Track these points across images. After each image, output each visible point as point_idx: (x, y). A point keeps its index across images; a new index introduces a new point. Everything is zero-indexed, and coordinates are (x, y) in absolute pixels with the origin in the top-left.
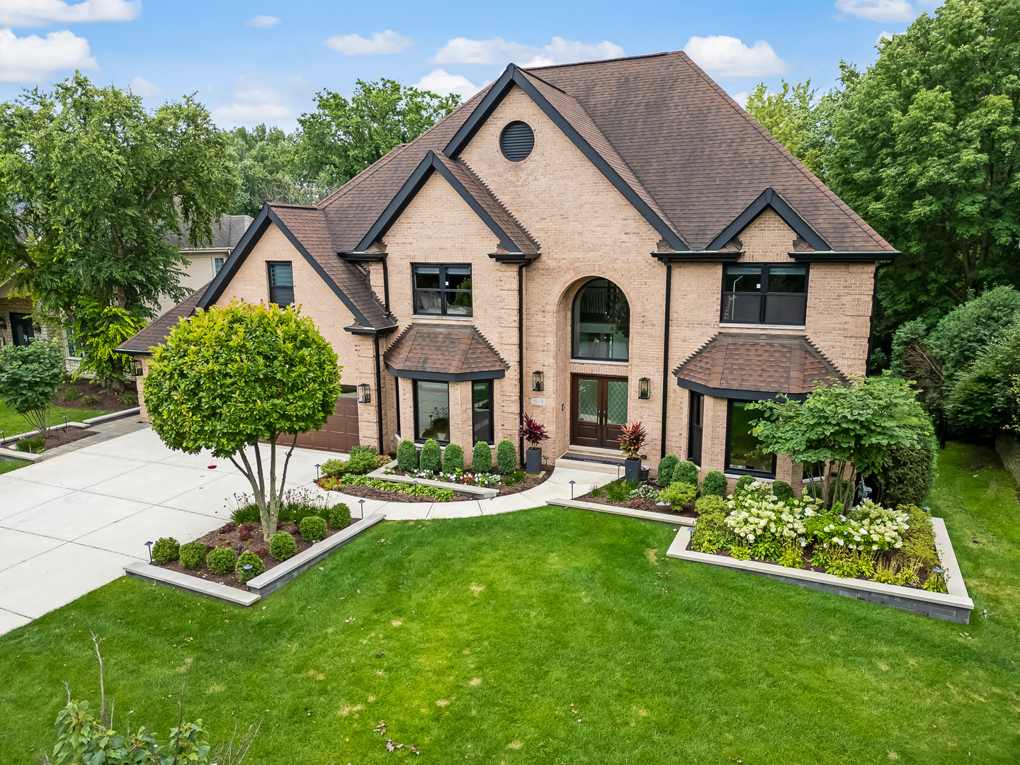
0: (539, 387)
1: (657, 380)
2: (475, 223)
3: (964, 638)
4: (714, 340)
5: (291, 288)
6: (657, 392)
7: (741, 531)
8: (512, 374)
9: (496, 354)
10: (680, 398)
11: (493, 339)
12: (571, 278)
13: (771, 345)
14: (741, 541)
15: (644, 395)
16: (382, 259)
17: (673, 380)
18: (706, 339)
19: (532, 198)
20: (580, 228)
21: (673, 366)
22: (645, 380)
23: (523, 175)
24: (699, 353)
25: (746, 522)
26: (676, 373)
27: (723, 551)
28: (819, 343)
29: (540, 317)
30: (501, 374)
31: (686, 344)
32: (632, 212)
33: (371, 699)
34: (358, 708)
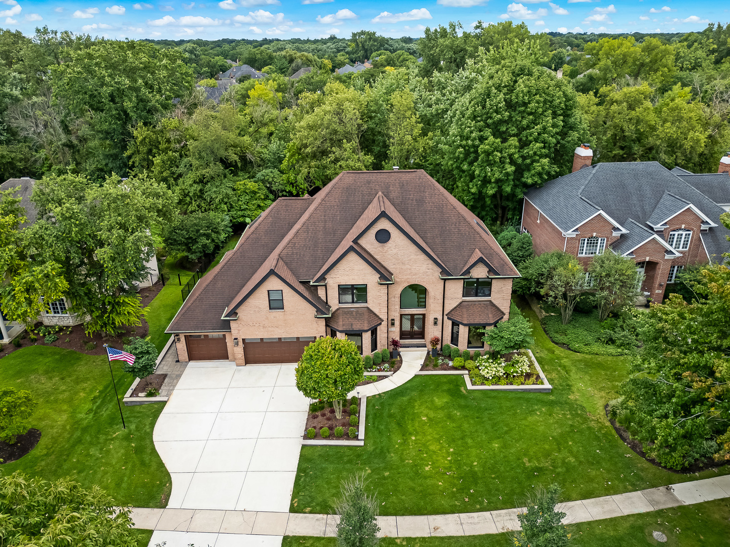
0: (393, 324)
1: (440, 318)
2: (369, 270)
3: (552, 398)
4: (461, 303)
5: (283, 300)
6: (440, 322)
7: (487, 376)
8: (384, 323)
9: (377, 316)
10: (448, 324)
11: (376, 311)
12: (406, 285)
13: (480, 304)
14: (487, 379)
15: (435, 323)
16: (326, 286)
17: (446, 317)
18: (458, 303)
19: (389, 256)
20: (409, 267)
21: (446, 313)
22: (436, 319)
23: (386, 249)
24: (455, 308)
25: (488, 372)
26: (446, 315)
27: (483, 384)
28: (495, 302)
29: (393, 299)
30: (380, 324)
31: (450, 305)
32: (430, 262)
33: (430, 463)
34: (429, 467)
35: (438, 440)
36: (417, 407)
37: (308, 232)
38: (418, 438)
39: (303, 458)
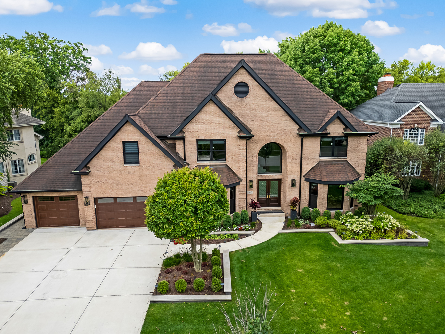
0: (251, 187)
1: (298, 180)
2: (228, 123)
3: (431, 250)
4: (318, 163)
5: (138, 153)
6: (297, 184)
7: (357, 230)
8: (243, 183)
9: (236, 175)
10: (306, 186)
11: (235, 169)
12: (264, 143)
13: (337, 164)
14: (357, 234)
15: (293, 186)
16: (183, 139)
17: (303, 179)
18: (315, 163)
19: (248, 112)
20: (268, 124)
21: (303, 174)
22: (294, 180)
23: (244, 103)
24: (312, 168)
25: (357, 227)
26: (304, 176)
27: (353, 239)
28: (351, 162)
29: (251, 159)
30: (239, 183)
31: (308, 165)
32: (288, 118)
33: (324, 320)
34: (325, 325)
35: (325, 293)
36: (288, 260)
37: (167, 97)
38: (298, 290)
39: (150, 319)
